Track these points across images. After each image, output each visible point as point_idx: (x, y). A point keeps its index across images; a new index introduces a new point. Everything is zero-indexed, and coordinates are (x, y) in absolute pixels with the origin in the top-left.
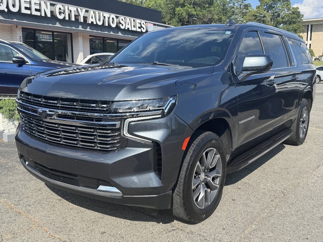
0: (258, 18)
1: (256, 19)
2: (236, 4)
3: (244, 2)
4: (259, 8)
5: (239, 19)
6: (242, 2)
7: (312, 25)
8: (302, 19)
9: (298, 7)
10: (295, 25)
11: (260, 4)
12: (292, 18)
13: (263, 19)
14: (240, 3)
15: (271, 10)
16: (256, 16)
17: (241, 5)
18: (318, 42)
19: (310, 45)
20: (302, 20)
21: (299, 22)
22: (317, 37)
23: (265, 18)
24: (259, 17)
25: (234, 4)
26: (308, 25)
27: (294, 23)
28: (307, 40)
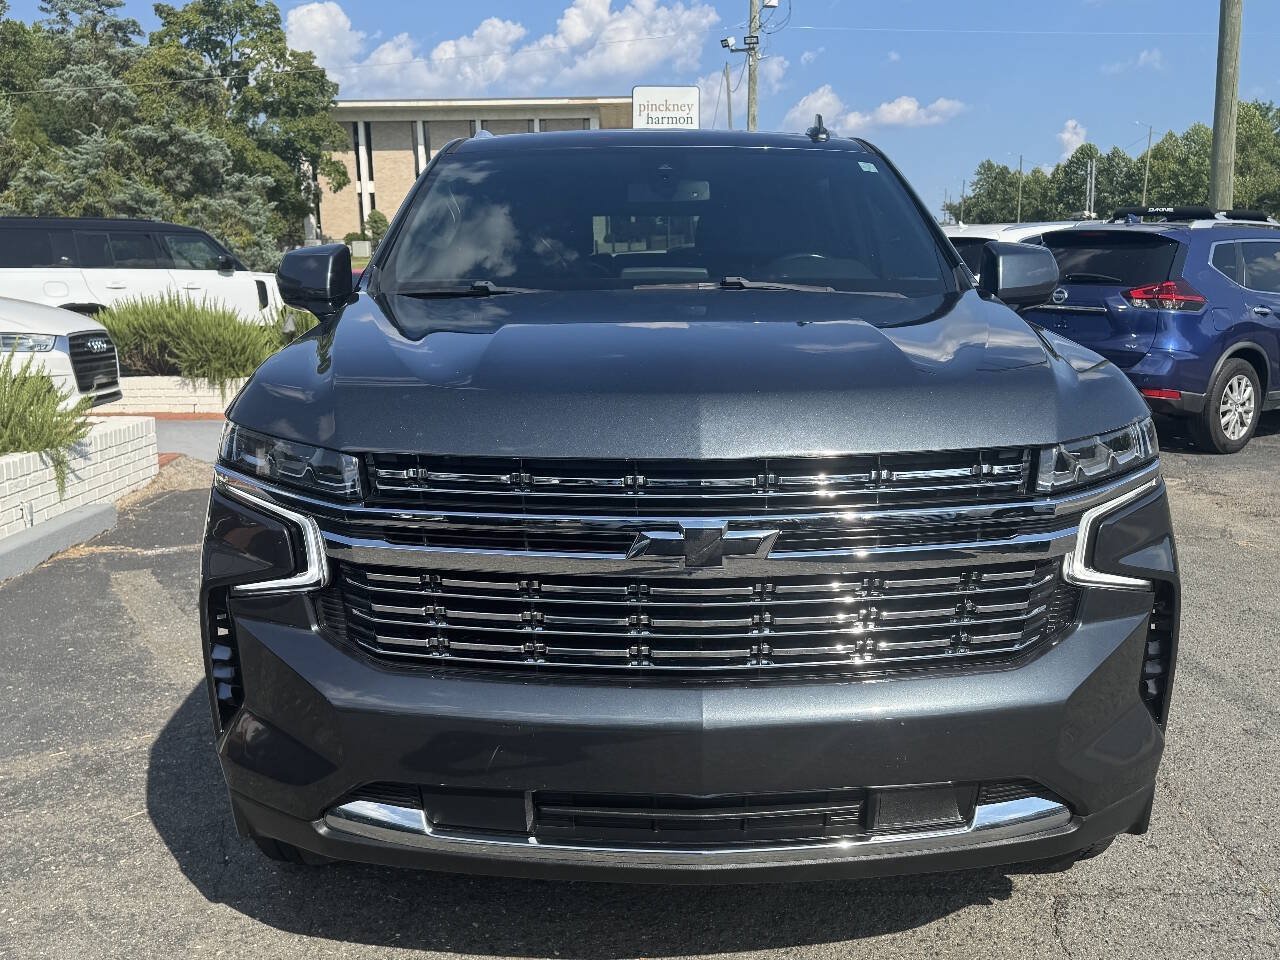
0: (186, 83)
1: (173, 86)
2: (74, 18)
3: (109, 12)
4: (161, 42)
5: (104, 82)
6: (99, 12)
7: (367, 125)
8: (336, 98)
9: (311, 52)
10: (314, 121)
11: (163, 25)
12: (301, 94)
13: (203, 88)
14: (89, 13)
15: (210, 55)
16: (172, 74)
17: (95, 25)
18: (397, 188)
19: (372, 196)
20: (335, 102)
21: (325, 109)
22: (390, 169)
23: (211, 84)
24: (187, 79)
25: (63, 15)
26: (355, 125)
27: (310, 111)
28: (359, 179)
